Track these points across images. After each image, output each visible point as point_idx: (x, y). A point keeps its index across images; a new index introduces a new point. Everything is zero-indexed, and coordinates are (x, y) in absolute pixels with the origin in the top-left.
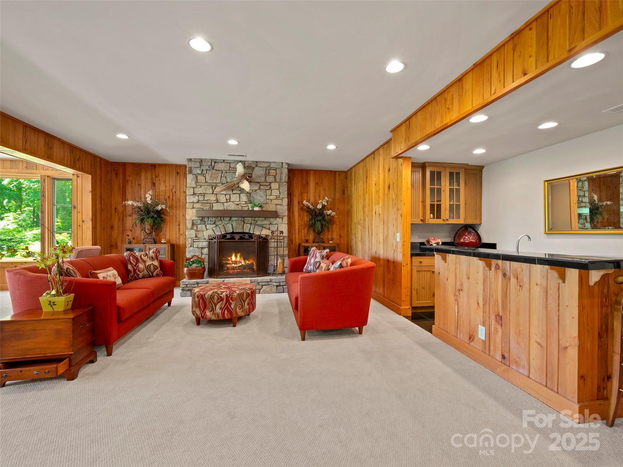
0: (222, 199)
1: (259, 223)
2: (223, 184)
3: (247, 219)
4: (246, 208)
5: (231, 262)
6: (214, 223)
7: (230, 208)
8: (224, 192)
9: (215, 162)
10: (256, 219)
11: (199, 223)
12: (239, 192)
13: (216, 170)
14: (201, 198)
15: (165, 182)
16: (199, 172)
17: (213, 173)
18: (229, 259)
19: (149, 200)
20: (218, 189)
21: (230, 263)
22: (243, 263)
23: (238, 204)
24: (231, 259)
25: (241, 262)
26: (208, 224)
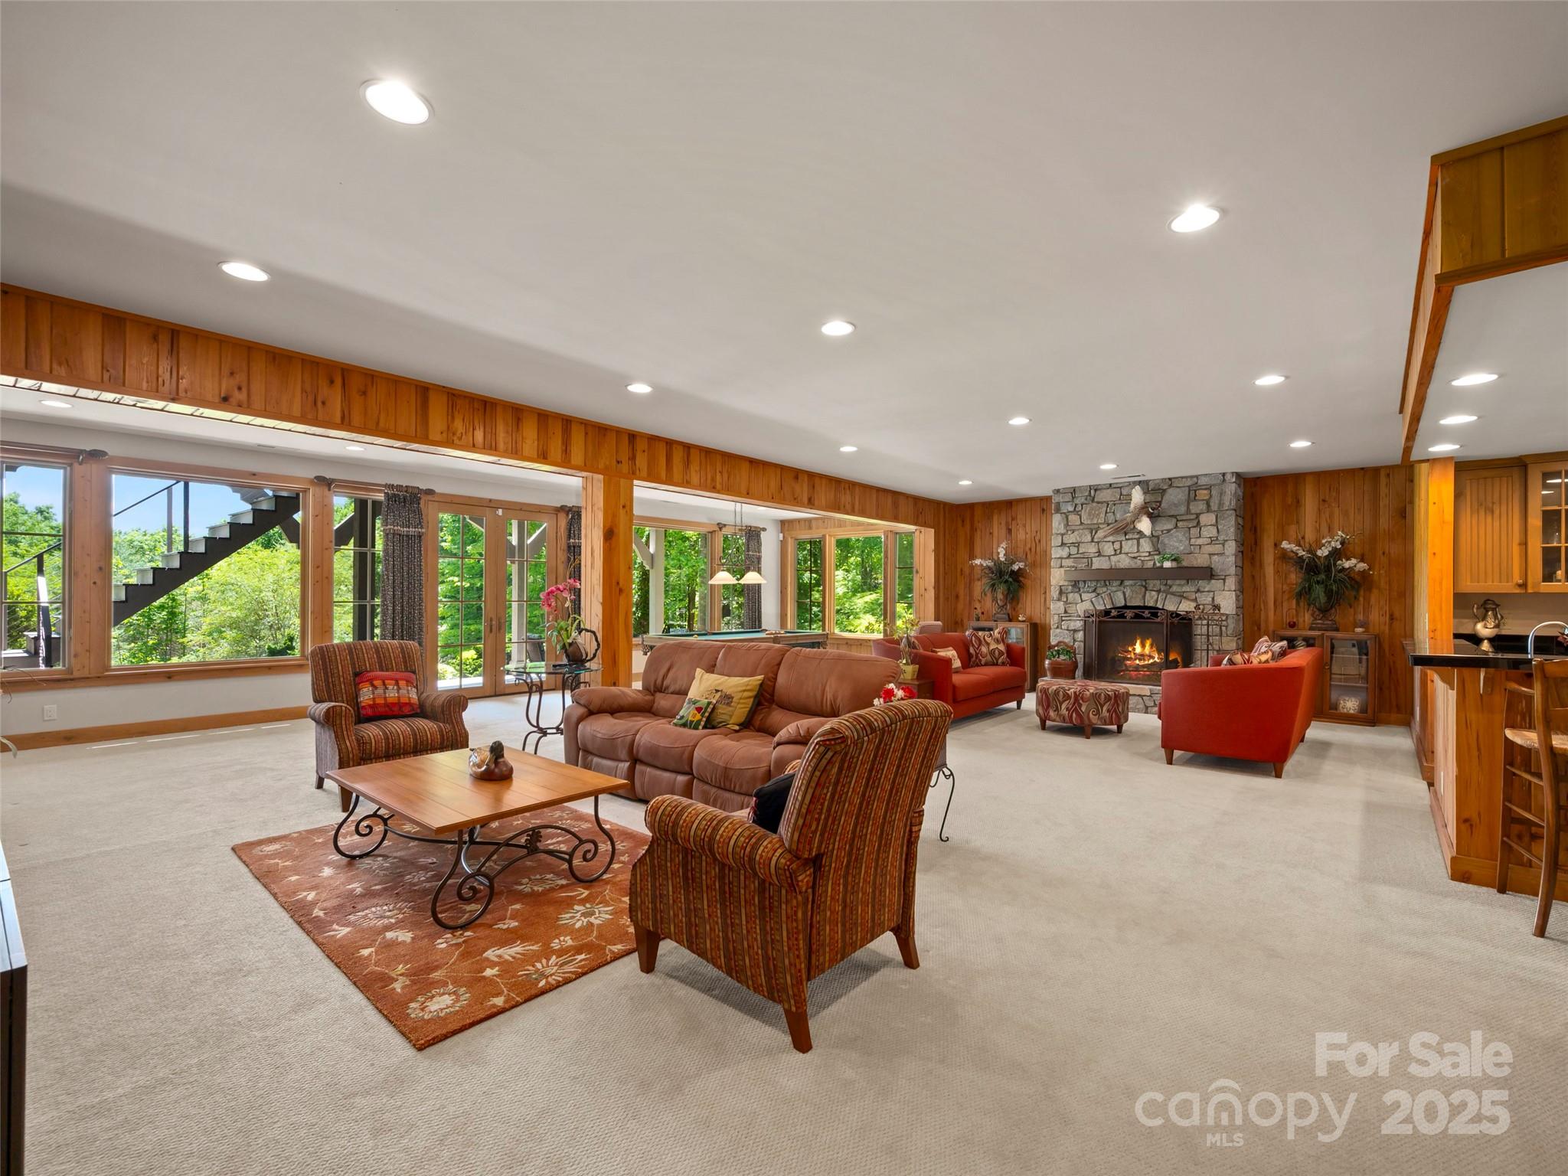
0: (1108, 549)
1: (1174, 589)
2: (1108, 524)
3: (1151, 584)
4: (1150, 564)
5: (1133, 656)
6: (1094, 591)
7: (1122, 565)
8: (1111, 538)
9: (1096, 490)
10: (1169, 582)
11: (1069, 590)
12: (1137, 536)
13: (1098, 503)
14: (1074, 550)
15: (1025, 526)
16: (1071, 509)
17: (1092, 509)
18: (1130, 649)
19: (1002, 558)
20: (1100, 534)
21: (1131, 658)
22: (1156, 659)
23: (1135, 558)
24: (1134, 649)
25: (1153, 658)
26: (1084, 592)
